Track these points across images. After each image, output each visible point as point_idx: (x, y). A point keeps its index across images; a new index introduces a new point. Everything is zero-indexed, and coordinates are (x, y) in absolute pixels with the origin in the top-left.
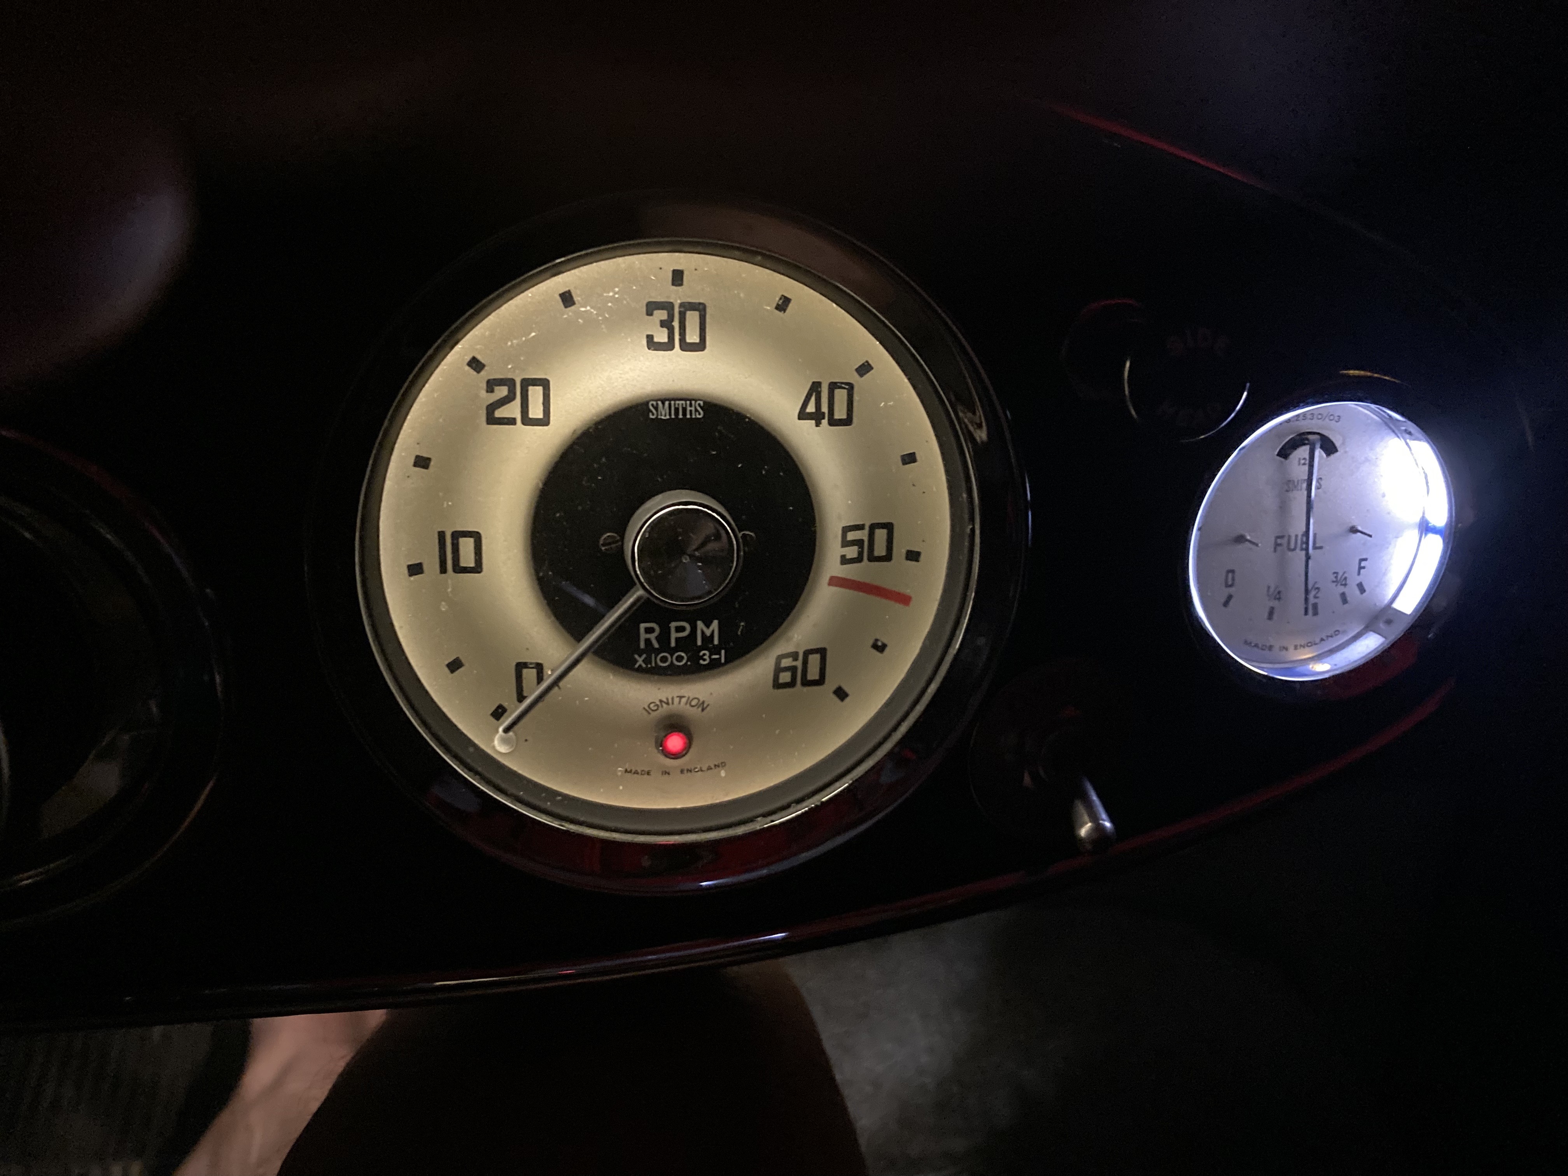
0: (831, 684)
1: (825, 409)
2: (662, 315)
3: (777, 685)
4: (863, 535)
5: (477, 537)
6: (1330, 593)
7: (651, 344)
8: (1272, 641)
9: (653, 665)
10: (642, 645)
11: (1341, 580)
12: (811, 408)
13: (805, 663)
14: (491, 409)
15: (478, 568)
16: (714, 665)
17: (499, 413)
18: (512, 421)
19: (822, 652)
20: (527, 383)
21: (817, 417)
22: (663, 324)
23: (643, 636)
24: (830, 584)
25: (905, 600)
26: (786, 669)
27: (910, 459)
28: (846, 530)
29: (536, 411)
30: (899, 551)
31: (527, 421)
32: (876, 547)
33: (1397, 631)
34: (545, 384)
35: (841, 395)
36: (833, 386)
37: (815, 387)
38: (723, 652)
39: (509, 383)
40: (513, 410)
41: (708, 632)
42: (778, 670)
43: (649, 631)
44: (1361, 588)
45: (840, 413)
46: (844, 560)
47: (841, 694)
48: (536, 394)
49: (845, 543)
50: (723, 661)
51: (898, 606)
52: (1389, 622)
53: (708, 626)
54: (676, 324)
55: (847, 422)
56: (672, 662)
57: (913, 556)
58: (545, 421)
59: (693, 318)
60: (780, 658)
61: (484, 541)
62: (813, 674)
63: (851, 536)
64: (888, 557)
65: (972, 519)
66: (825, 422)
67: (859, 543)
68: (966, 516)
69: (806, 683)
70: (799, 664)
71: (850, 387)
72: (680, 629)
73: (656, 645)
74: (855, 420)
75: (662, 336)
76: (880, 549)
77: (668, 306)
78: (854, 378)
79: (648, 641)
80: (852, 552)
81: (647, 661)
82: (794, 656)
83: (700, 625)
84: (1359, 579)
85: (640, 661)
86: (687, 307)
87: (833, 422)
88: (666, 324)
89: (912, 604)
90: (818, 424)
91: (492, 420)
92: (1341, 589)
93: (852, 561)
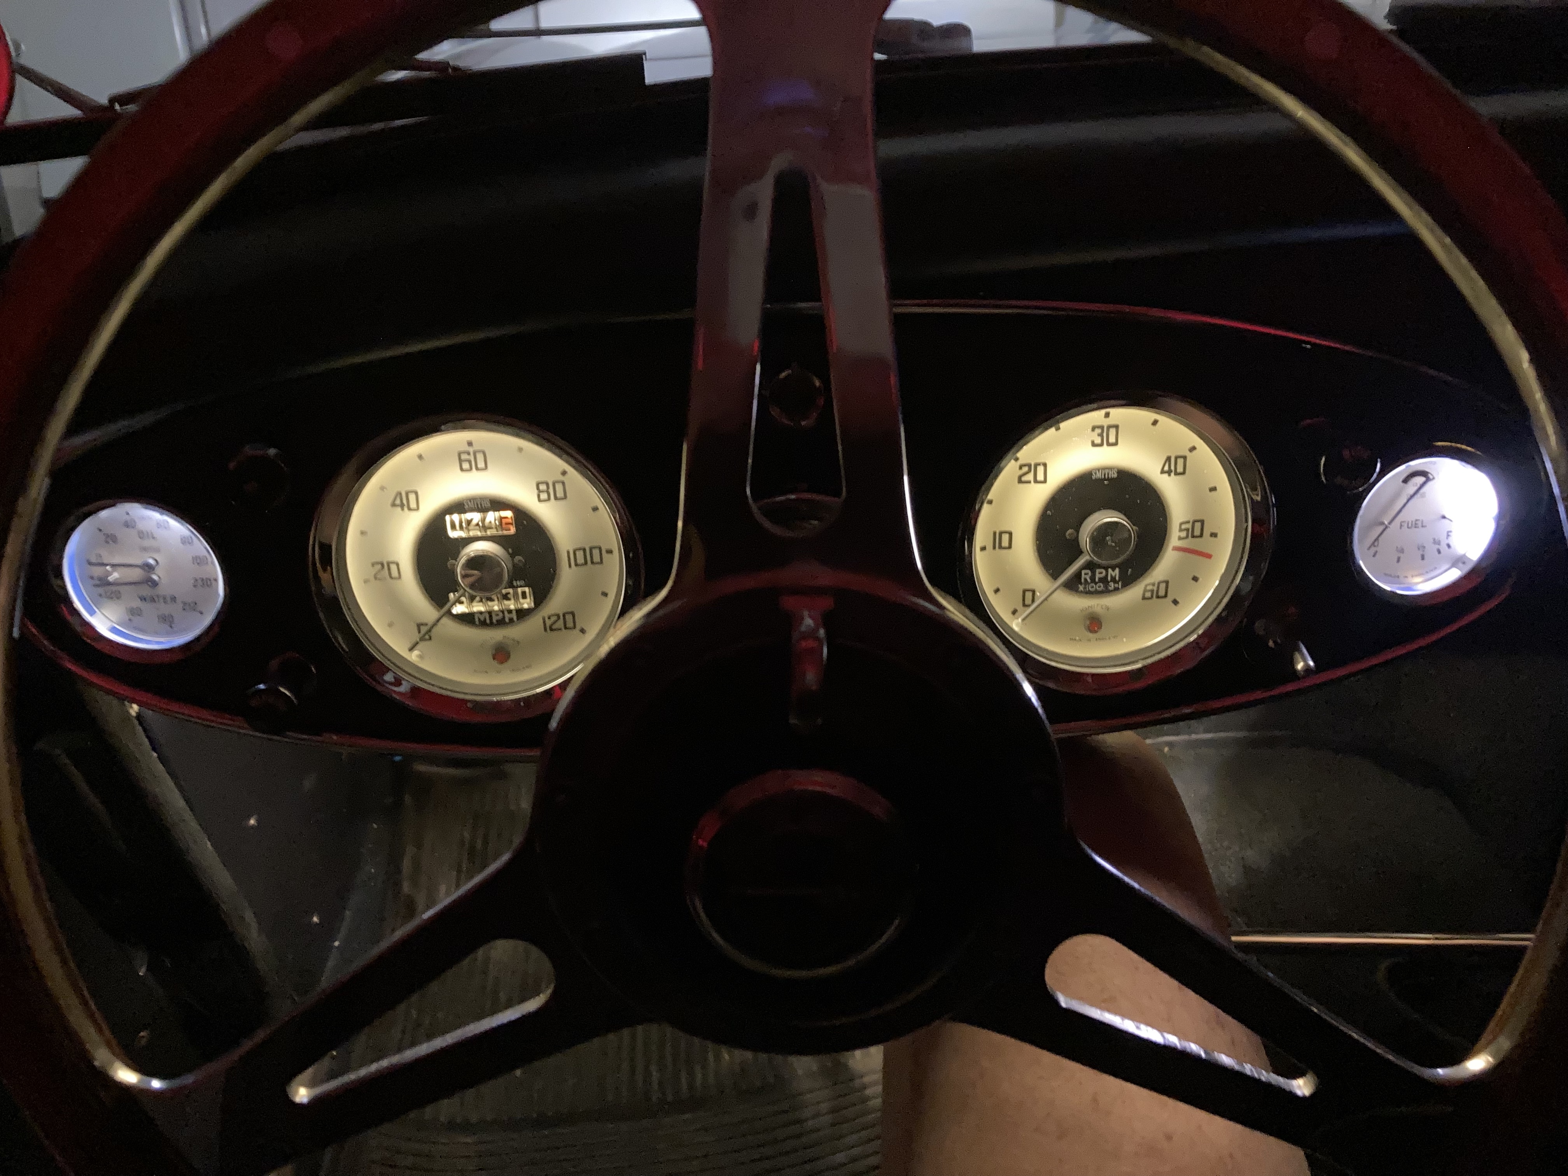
0: (1170, 597)
1: (1173, 468)
2: (1098, 431)
3: (1144, 598)
4: (1189, 526)
5: (1010, 534)
6: (1431, 549)
7: (1094, 444)
8: (1399, 574)
9: (1087, 589)
10: (1083, 580)
11: (1437, 542)
12: (1166, 468)
13: (1158, 587)
14: (1020, 477)
15: (1010, 547)
16: (1116, 589)
17: (1024, 479)
18: (1029, 482)
19: (1167, 582)
20: (1036, 465)
21: (1169, 472)
22: (1099, 435)
23: (1083, 575)
24: (1173, 550)
25: (1209, 556)
26: (1149, 591)
27: (1213, 489)
28: (1181, 524)
29: (1040, 477)
30: (1207, 533)
31: (1036, 481)
32: (1195, 531)
33: (1467, 568)
34: (1045, 465)
35: (1180, 462)
36: (1176, 458)
37: (1169, 459)
38: (1120, 583)
39: (1029, 466)
40: (1030, 477)
41: (1113, 574)
42: (1145, 591)
43: (1085, 574)
44: (1449, 546)
45: (1180, 469)
46: (1180, 538)
47: (1175, 602)
48: (1041, 469)
49: (1181, 530)
50: (1120, 587)
51: (1208, 560)
52: (1464, 563)
53: (1113, 571)
54: (1105, 435)
55: (1184, 473)
56: (1096, 588)
57: (1213, 535)
58: (1045, 481)
59: (1113, 432)
60: (1146, 586)
61: (1013, 535)
62: (1162, 593)
63: (1183, 527)
64: (1201, 535)
65: (1247, 521)
66: (1172, 474)
67: (1187, 530)
68: (1244, 520)
69: (1158, 597)
70: (1155, 588)
71: (1185, 458)
72: (1101, 573)
73: (1089, 580)
74: (1187, 471)
75: (1098, 440)
76: (1197, 532)
77: (1102, 427)
78: (1188, 454)
79: (1086, 580)
80: (1184, 534)
81: (1085, 588)
82: (1153, 585)
83: (1110, 570)
84: (1447, 542)
85: (1081, 588)
86: (1109, 427)
87: (1176, 474)
88: (1101, 435)
89: (1212, 558)
90: (1169, 475)
91: (1020, 481)
92: (1437, 546)
93: (1183, 538)
